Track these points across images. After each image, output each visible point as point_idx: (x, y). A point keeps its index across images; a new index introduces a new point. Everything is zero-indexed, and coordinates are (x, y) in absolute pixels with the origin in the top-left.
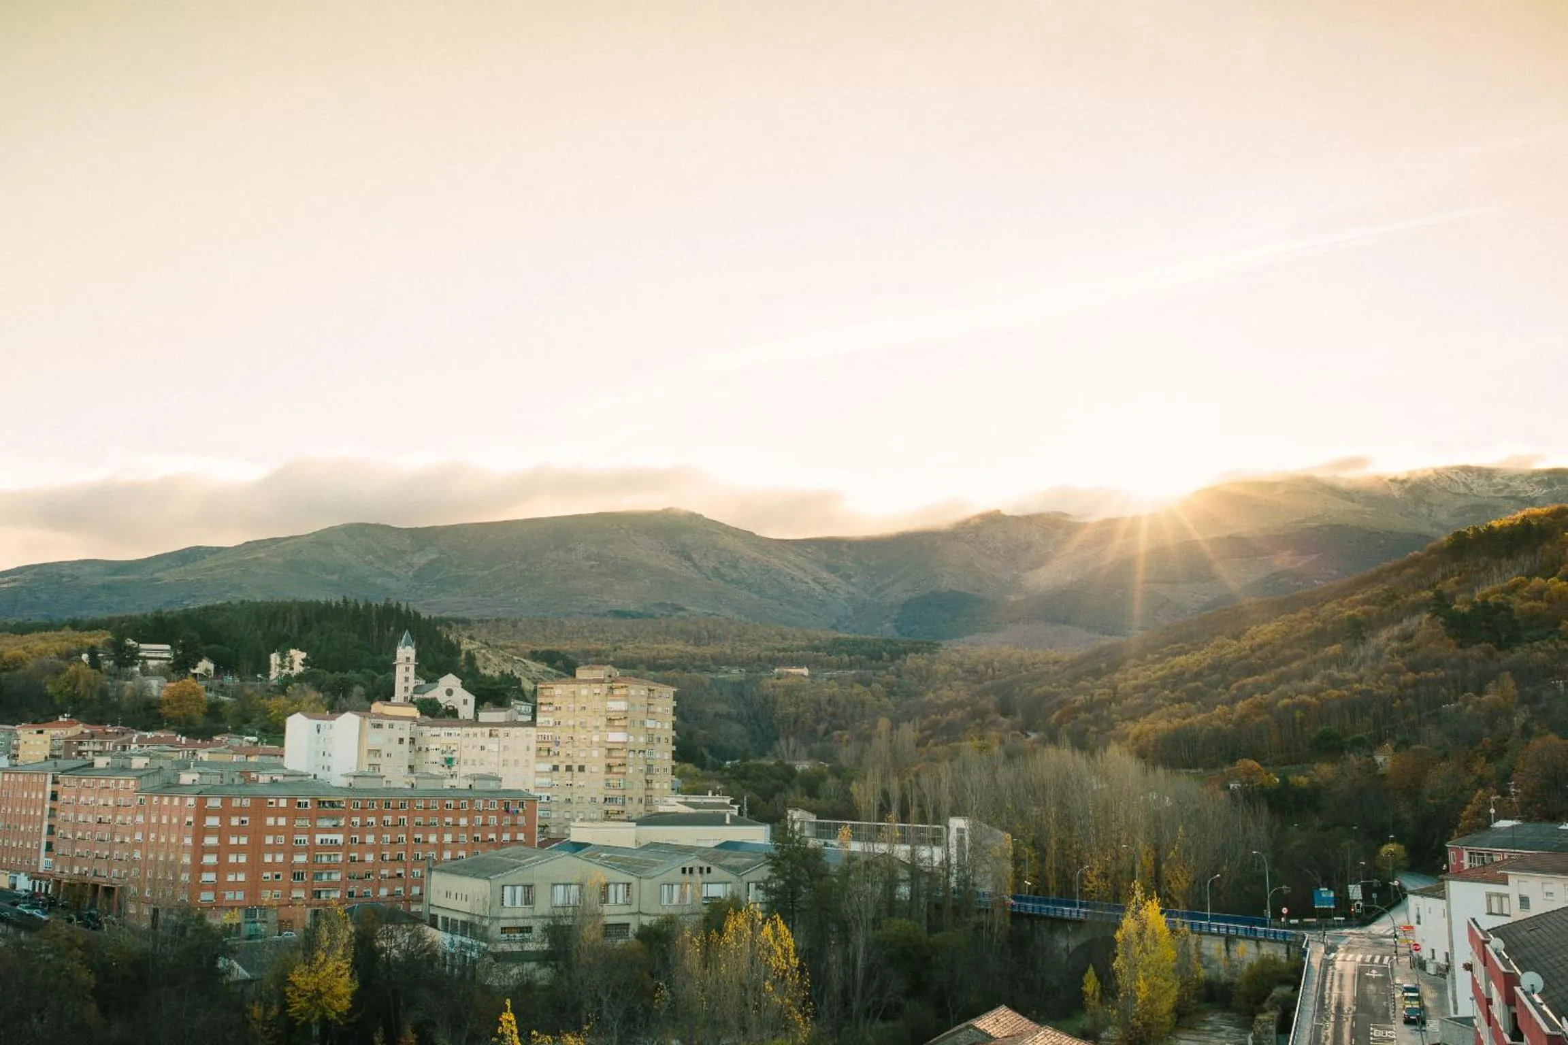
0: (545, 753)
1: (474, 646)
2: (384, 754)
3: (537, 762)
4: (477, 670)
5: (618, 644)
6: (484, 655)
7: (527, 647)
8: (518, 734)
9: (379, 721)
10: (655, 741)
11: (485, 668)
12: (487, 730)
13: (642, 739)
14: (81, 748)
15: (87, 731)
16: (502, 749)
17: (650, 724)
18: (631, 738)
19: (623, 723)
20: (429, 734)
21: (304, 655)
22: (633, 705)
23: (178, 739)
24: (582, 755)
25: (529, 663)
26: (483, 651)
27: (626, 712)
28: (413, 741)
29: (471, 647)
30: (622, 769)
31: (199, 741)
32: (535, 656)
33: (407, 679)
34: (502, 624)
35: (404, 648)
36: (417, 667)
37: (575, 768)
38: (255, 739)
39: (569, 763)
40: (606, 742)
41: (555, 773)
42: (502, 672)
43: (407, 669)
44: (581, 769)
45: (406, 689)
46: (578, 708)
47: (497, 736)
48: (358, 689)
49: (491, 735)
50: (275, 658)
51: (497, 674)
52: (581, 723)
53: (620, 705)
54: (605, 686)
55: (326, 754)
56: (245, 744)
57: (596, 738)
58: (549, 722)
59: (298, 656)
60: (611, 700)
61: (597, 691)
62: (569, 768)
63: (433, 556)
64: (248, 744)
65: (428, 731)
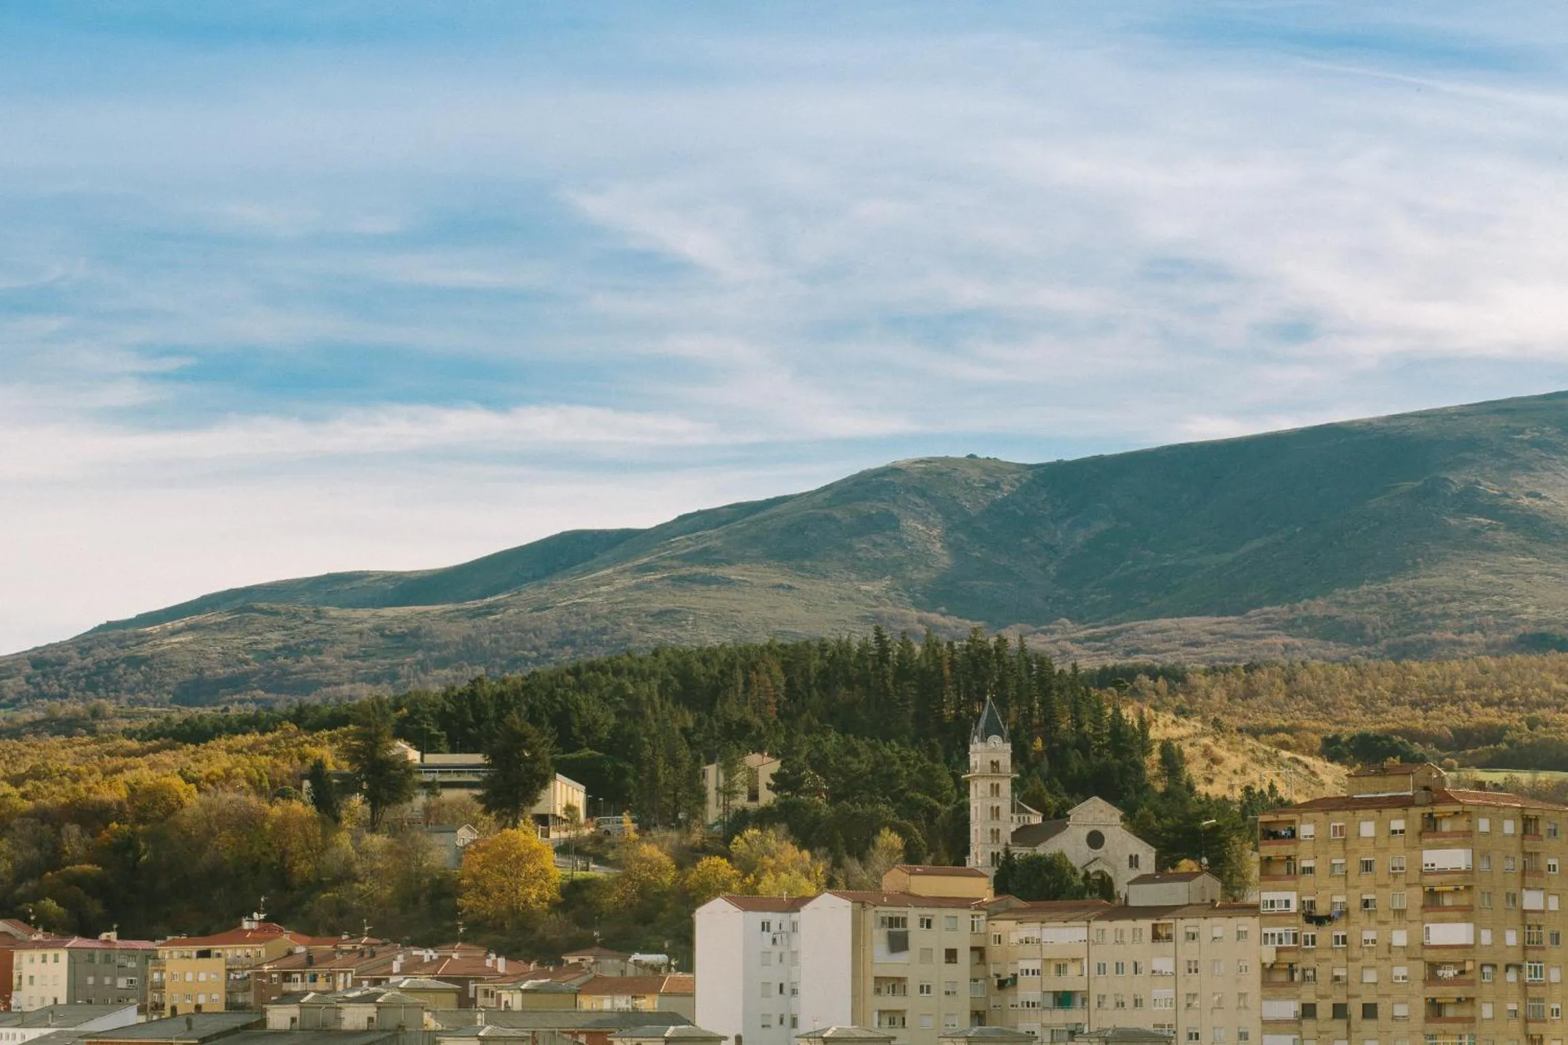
0: (1282, 977)
1: (1182, 731)
2: (913, 986)
3: (1264, 998)
4: (1190, 788)
5: (1538, 713)
6: (1206, 752)
7: (1318, 727)
8: (1218, 932)
9: (896, 912)
10: (1546, 941)
11: (1210, 781)
12: (1146, 925)
13: (1512, 938)
14: (287, 987)
15: (300, 949)
16: (1182, 969)
17: (1532, 900)
18: (1486, 937)
19: (1463, 900)
20: (1014, 938)
21: (775, 766)
22: (1486, 855)
23: (489, 963)
24: (1370, 976)
25: (1317, 764)
26: (1207, 741)
27: (1469, 872)
28: (979, 952)
29: (1174, 732)
30: (1466, 1012)
31: (532, 966)
32: (1332, 750)
33: (995, 812)
34: (1262, 676)
35: (984, 739)
36: (1016, 785)
37: (1355, 1010)
38: (661, 958)
39: (1341, 999)
40: (1424, 946)
41: (1308, 1024)
42: (1248, 790)
43: (995, 789)
44: (1370, 1011)
45: (995, 834)
46: (1354, 865)
47: (1169, 938)
48: (890, 839)
49: (1156, 937)
50: (713, 775)
51: (1238, 794)
52: (1366, 903)
53: (1455, 858)
54: (1416, 812)
55: (786, 990)
56: (631, 971)
57: (1400, 938)
58: (1287, 903)
59: (765, 766)
60: (1430, 847)
61: (1398, 825)
62: (1340, 1011)
63: (1102, 526)
64: (640, 972)
65: (1013, 931)
